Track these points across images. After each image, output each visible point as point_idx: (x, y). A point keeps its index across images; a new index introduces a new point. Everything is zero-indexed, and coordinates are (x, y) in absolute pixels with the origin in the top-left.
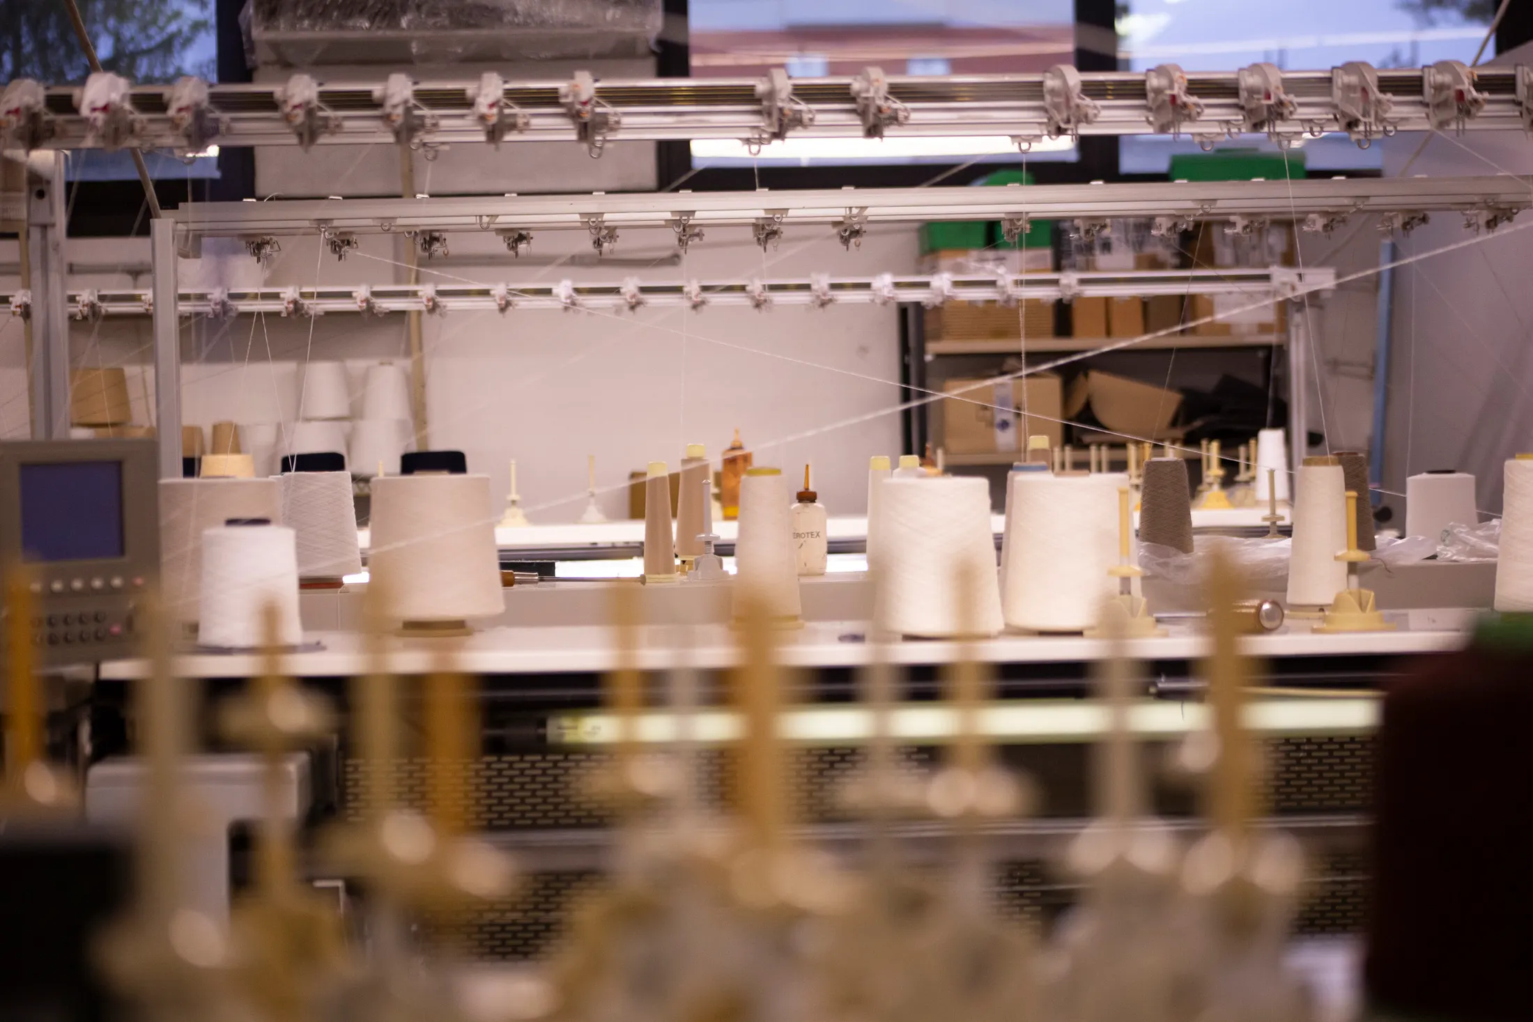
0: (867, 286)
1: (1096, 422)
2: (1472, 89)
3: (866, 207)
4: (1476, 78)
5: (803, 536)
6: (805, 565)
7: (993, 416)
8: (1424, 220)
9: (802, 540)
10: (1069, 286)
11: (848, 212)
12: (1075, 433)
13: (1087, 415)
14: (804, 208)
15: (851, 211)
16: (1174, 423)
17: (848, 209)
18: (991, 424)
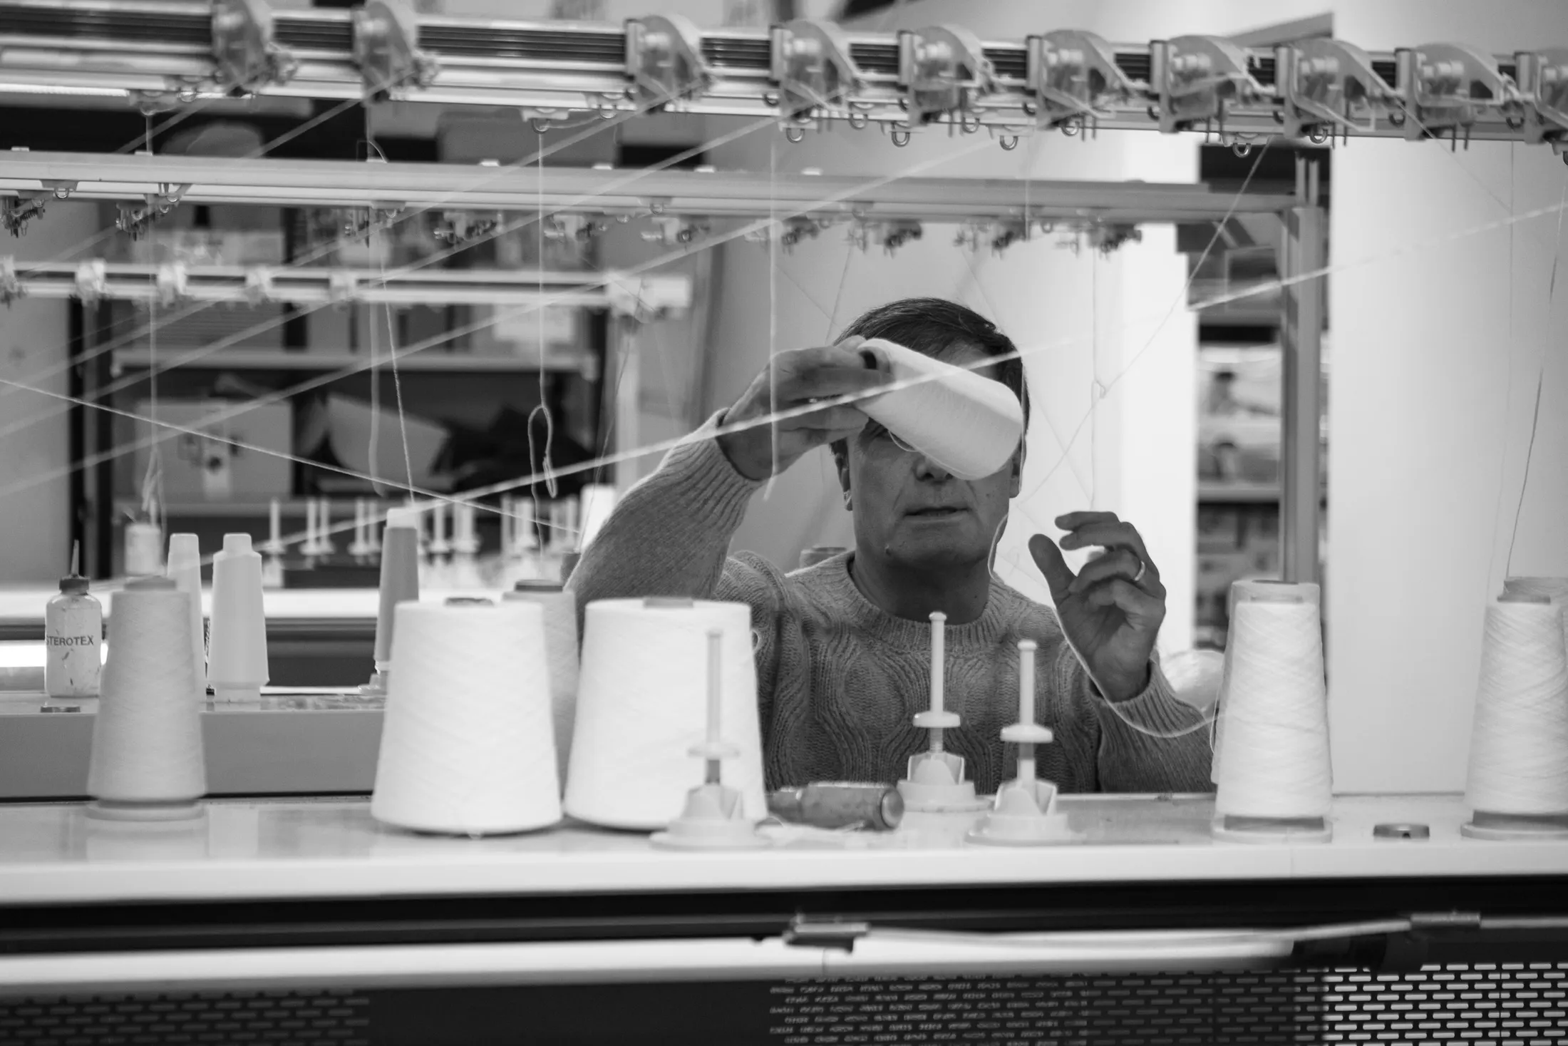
0: (70, 276)
1: (335, 462)
2: (1252, 79)
3: (190, 184)
4: (1257, 64)
5: (70, 641)
6: (72, 682)
7: (201, 450)
8: (917, 234)
9: (68, 647)
10: (345, 288)
11: (163, 190)
12: (307, 476)
13: (325, 452)
14: (100, 181)
15: (167, 189)
16: (437, 467)
17: (162, 185)
18: (196, 461)
